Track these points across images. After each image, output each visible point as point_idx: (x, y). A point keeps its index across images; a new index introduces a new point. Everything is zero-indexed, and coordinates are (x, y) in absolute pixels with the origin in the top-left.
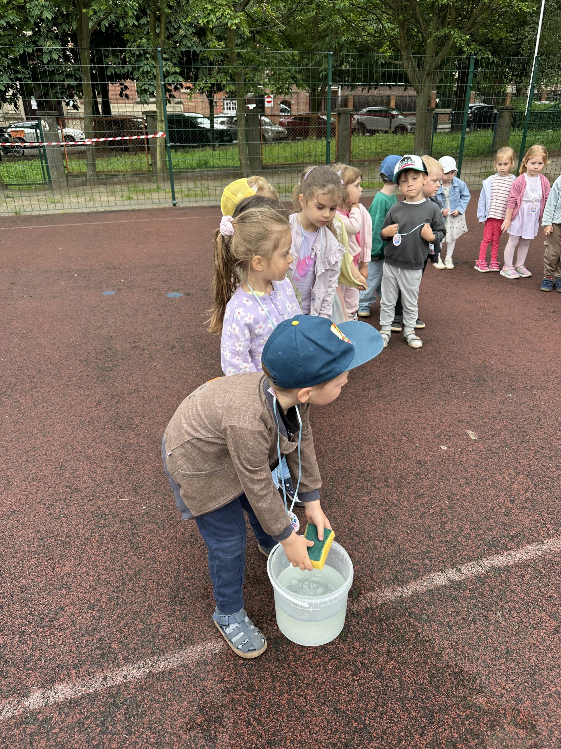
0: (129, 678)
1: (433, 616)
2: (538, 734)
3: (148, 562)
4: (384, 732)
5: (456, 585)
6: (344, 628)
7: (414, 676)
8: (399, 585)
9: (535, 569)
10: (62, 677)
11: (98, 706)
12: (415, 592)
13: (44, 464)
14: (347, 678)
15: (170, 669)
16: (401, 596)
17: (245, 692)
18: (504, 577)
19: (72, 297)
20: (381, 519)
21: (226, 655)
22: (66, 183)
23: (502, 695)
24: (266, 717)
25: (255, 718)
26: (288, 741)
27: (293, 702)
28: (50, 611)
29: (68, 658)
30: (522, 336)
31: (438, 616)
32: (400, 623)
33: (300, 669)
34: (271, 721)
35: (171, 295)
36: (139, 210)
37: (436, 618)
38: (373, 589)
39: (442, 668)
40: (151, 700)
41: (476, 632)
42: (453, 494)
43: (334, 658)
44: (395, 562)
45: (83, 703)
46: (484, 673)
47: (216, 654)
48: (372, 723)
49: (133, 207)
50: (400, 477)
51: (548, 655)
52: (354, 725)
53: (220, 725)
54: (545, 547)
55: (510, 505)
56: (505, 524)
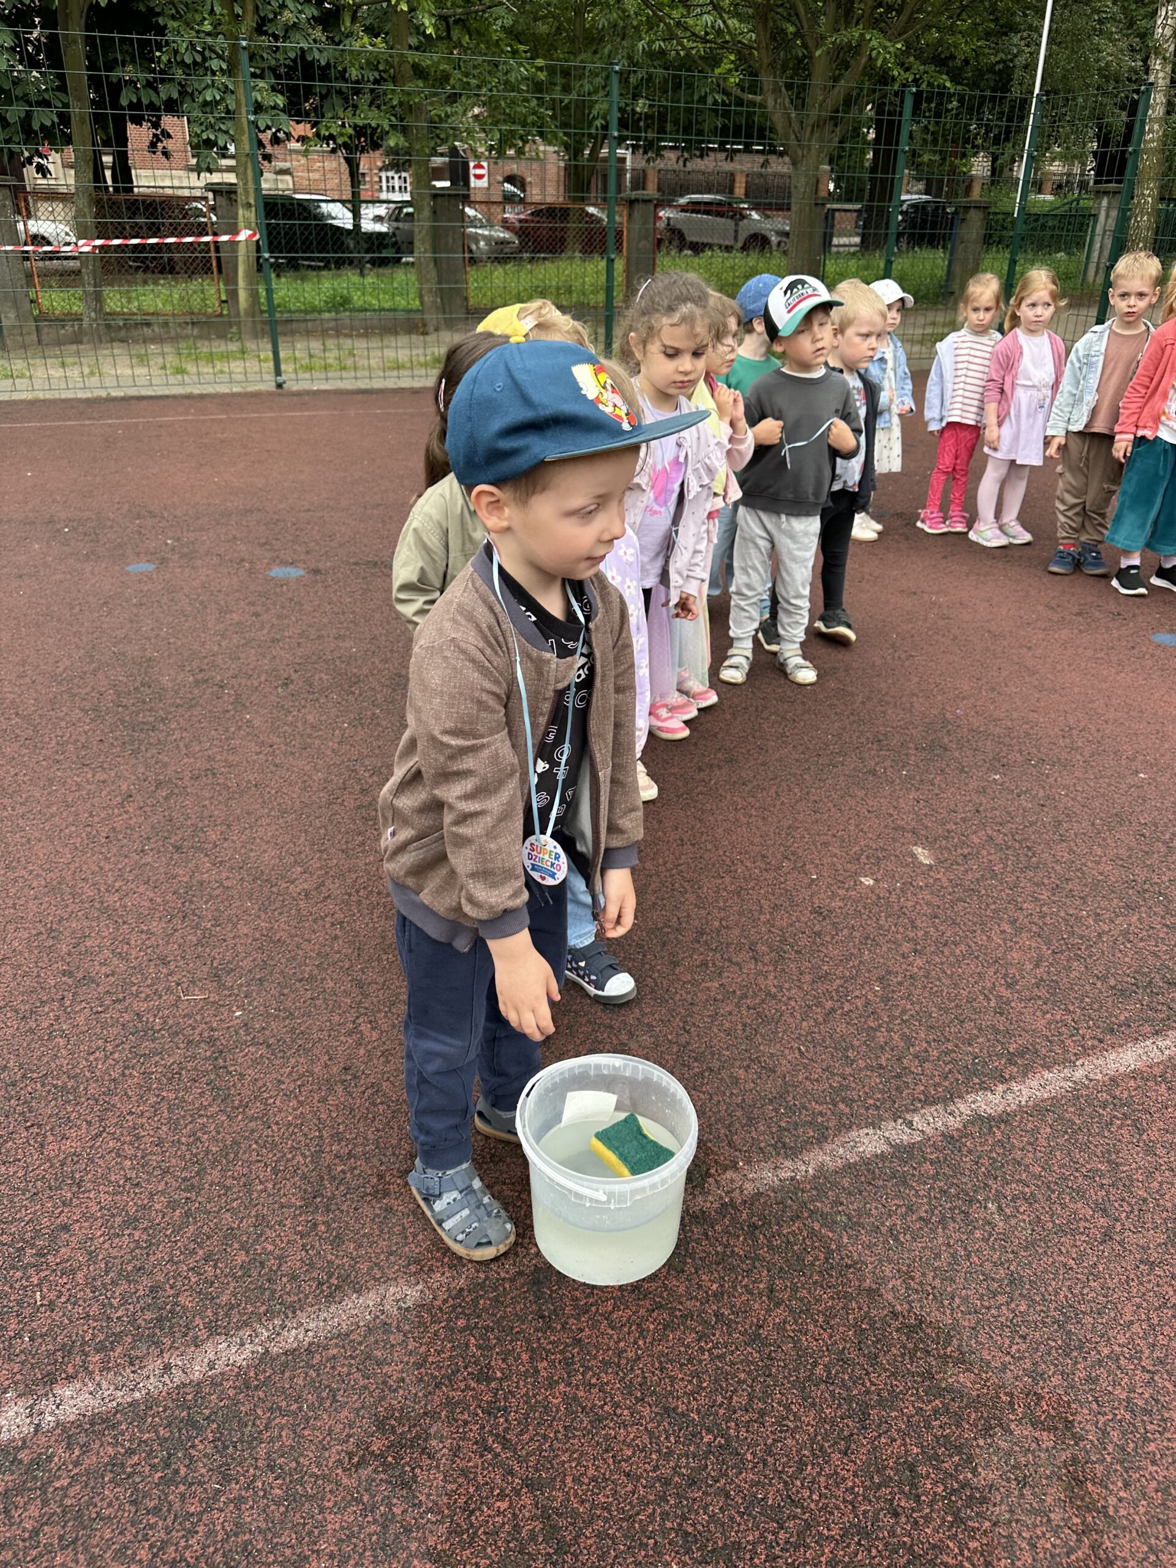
0: (220, 1367)
1: (860, 1216)
2: (1078, 1439)
3: (253, 1124)
4: (769, 1451)
5: (903, 1152)
6: (677, 1247)
7: (825, 1336)
8: (786, 1157)
9: (1061, 1118)
10: (70, 1370)
11: (154, 1428)
12: (821, 1168)
13: (11, 927)
14: (688, 1346)
15: (310, 1344)
16: (792, 1179)
17: (473, 1384)
18: (998, 1134)
19: (58, 577)
20: (745, 1025)
21: (429, 1311)
22: (34, 337)
23: (1005, 1366)
24: (522, 1433)
25: (497, 1435)
26: (569, 1479)
27: (575, 1398)
28: (37, 1233)
29: (86, 1331)
30: (1016, 659)
31: (869, 1215)
32: (794, 1234)
33: (587, 1332)
34: (531, 1439)
35: (277, 572)
36: (202, 397)
37: (865, 1220)
38: (734, 1166)
39: (883, 1319)
40: (271, 1409)
41: (949, 1245)
42: (889, 973)
43: (660, 1306)
44: (776, 1110)
45: (120, 1423)
46: (966, 1324)
47: (408, 1309)
48: (743, 1434)
49: (188, 390)
50: (780, 941)
51: (1092, 1284)
52: (705, 1440)
53: (422, 1453)
54: (1079, 1074)
55: (1006, 993)
56: (997, 1031)
